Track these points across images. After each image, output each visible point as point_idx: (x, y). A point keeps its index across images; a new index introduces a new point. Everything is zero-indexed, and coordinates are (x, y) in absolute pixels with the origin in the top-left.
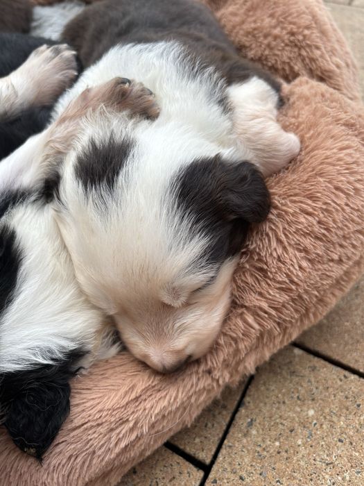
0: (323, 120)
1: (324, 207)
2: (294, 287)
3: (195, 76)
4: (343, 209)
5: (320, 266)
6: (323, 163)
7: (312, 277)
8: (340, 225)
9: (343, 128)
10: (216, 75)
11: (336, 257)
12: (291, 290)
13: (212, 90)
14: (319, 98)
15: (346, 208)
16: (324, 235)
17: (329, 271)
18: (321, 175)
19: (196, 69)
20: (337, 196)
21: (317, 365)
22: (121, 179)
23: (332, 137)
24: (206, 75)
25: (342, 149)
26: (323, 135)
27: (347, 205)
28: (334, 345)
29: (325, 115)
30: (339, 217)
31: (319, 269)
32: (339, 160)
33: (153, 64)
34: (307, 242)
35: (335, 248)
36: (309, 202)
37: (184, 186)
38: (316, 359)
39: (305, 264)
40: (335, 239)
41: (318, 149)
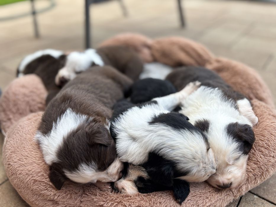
0: (265, 114)
1: (267, 139)
2: (259, 163)
3: (226, 101)
4: (274, 141)
5: (267, 157)
6: (266, 126)
7: (265, 161)
8: (273, 145)
9: (272, 117)
10: (232, 101)
11: (272, 155)
12: (258, 164)
13: (232, 105)
14: (263, 107)
15: (274, 140)
16: (267, 148)
17: (270, 159)
18: (265, 130)
19: (226, 100)
20: (271, 136)
21: (264, 202)
22: (209, 129)
23: (269, 119)
24: (229, 101)
25: (272, 123)
26: (266, 118)
27: (275, 139)
28: (270, 196)
29: (265, 112)
30: (272, 143)
31: (267, 158)
32: (271, 126)
33: (214, 98)
34: (263, 149)
35: (271, 152)
36: (263, 137)
37: (228, 130)
38: (263, 200)
39: (262, 156)
40: (271, 149)
41: (264, 122)
